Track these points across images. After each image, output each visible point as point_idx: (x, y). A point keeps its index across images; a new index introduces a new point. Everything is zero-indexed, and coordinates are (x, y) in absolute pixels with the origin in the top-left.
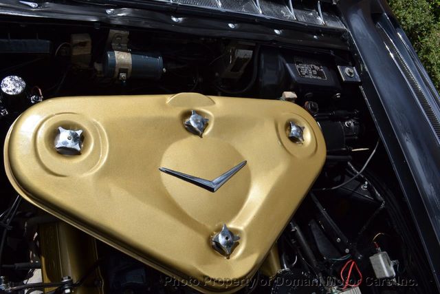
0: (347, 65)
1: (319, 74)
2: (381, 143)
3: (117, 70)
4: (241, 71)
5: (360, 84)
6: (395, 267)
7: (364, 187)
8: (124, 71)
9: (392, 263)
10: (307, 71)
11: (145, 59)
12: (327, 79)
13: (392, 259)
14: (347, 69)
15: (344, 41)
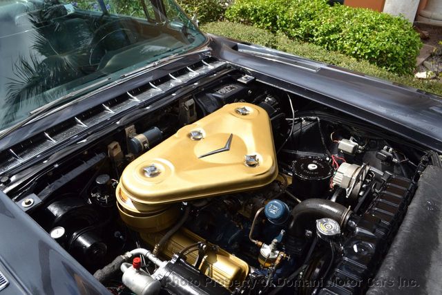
0: (241, 76)
1: (231, 88)
2: (289, 93)
3: (142, 144)
4: (195, 113)
5: (255, 79)
6: (354, 141)
7: (304, 122)
8: (145, 143)
9: (351, 141)
10: (226, 90)
11: (150, 132)
12: (237, 88)
13: (349, 139)
14: (243, 78)
15: (230, 68)
